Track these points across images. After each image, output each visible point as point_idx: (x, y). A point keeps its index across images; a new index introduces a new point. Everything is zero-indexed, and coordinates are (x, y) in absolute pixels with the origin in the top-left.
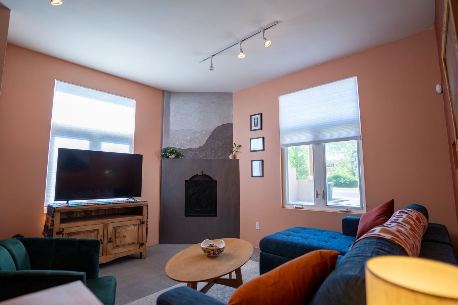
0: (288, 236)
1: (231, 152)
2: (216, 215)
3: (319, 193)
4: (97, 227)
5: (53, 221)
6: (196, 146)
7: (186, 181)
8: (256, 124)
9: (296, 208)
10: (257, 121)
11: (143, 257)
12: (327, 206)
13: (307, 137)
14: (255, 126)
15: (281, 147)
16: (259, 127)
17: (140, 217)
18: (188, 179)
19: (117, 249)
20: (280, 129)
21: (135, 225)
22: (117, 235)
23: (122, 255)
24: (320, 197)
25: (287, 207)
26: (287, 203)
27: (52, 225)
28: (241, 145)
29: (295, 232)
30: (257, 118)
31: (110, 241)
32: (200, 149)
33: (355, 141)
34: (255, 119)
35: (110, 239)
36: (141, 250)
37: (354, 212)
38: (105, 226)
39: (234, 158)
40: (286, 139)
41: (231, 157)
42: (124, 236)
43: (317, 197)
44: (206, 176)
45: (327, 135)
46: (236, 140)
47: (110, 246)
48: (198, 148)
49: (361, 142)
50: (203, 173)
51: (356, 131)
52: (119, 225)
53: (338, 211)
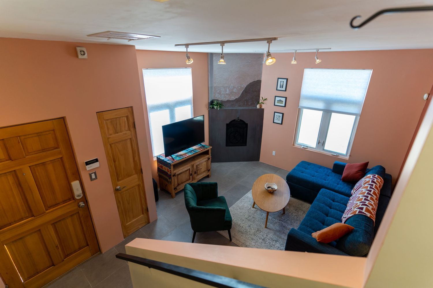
0: (302, 173)
1: (258, 103)
2: (246, 145)
3: (320, 142)
4: (189, 168)
5: (170, 171)
6: (233, 98)
7: (227, 124)
8: (281, 86)
9: (303, 148)
10: (283, 84)
11: (210, 176)
12: (324, 150)
13: (321, 105)
14: (280, 87)
15: (299, 107)
16: (284, 89)
17: (208, 156)
18: (228, 123)
19: (198, 176)
20: (301, 94)
21: (205, 161)
22: (198, 169)
23: (200, 178)
24: (321, 144)
25: (296, 145)
26: (297, 143)
27: (171, 173)
28: (266, 99)
29: (304, 168)
30: (283, 82)
31: (195, 173)
32: (237, 101)
33: (354, 117)
34: (281, 81)
35: (195, 172)
36: (208, 173)
37: (341, 157)
38: (193, 166)
39: (260, 108)
40: (303, 103)
41: (258, 107)
42: (201, 169)
43: (318, 144)
44: (241, 120)
45: (335, 108)
46: (262, 95)
47: (195, 175)
48: (234, 100)
49: (359, 118)
50: (239, 119)
51: (357, 110)
52: (198, 163)
53: (330, 154)
